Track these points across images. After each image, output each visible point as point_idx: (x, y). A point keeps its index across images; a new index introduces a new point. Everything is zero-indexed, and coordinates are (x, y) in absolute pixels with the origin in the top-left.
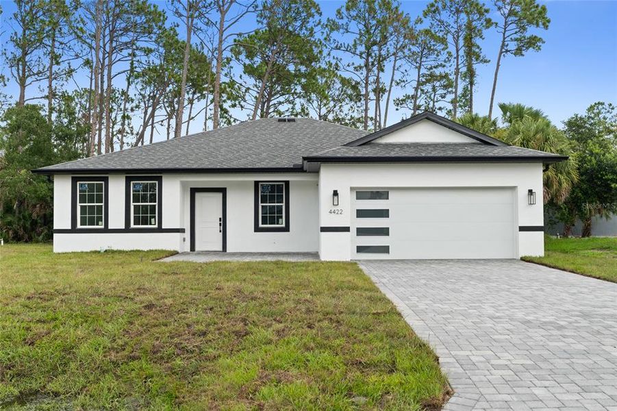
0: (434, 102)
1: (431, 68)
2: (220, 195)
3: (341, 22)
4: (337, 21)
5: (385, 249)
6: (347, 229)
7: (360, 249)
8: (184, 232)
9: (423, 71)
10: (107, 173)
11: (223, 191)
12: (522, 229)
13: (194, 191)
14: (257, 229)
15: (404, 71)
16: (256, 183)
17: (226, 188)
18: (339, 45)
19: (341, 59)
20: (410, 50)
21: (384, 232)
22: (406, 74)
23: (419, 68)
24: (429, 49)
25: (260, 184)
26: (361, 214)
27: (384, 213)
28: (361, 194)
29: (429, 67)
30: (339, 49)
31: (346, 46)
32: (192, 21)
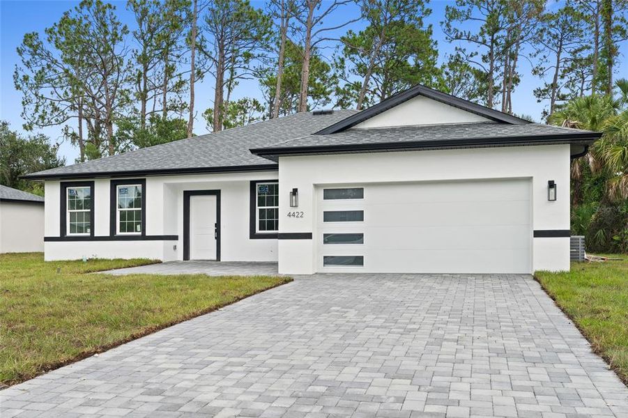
0: (582, 90)
1: (576, 52)
2: (214, 198)
3: (461, 9)
4: (457, 8)
5: (358, 261)
6: (308, 236)
7: (328, 260)
8: (177, 239)
9: (564, 55)
10: (93, 178)
11: (217, 193)
12: (538, 234)
13: (188, 195)
14: (253, 235)
15: (543, 58)
16: (253, 184)
17: (220, 191)
18: (459, 34)
19: (465, 50)
20: (549, 33)
21: (357, 238)
22: (544, 60)
23: (559, 53)
24: (571, 30)
25: (257, 184)
26: (329, 216)
27: (358, 216)
28: (331, 193)
29: (573, 50)
30: (460, 39)
31: (467, 34)
32: (288, 20)
